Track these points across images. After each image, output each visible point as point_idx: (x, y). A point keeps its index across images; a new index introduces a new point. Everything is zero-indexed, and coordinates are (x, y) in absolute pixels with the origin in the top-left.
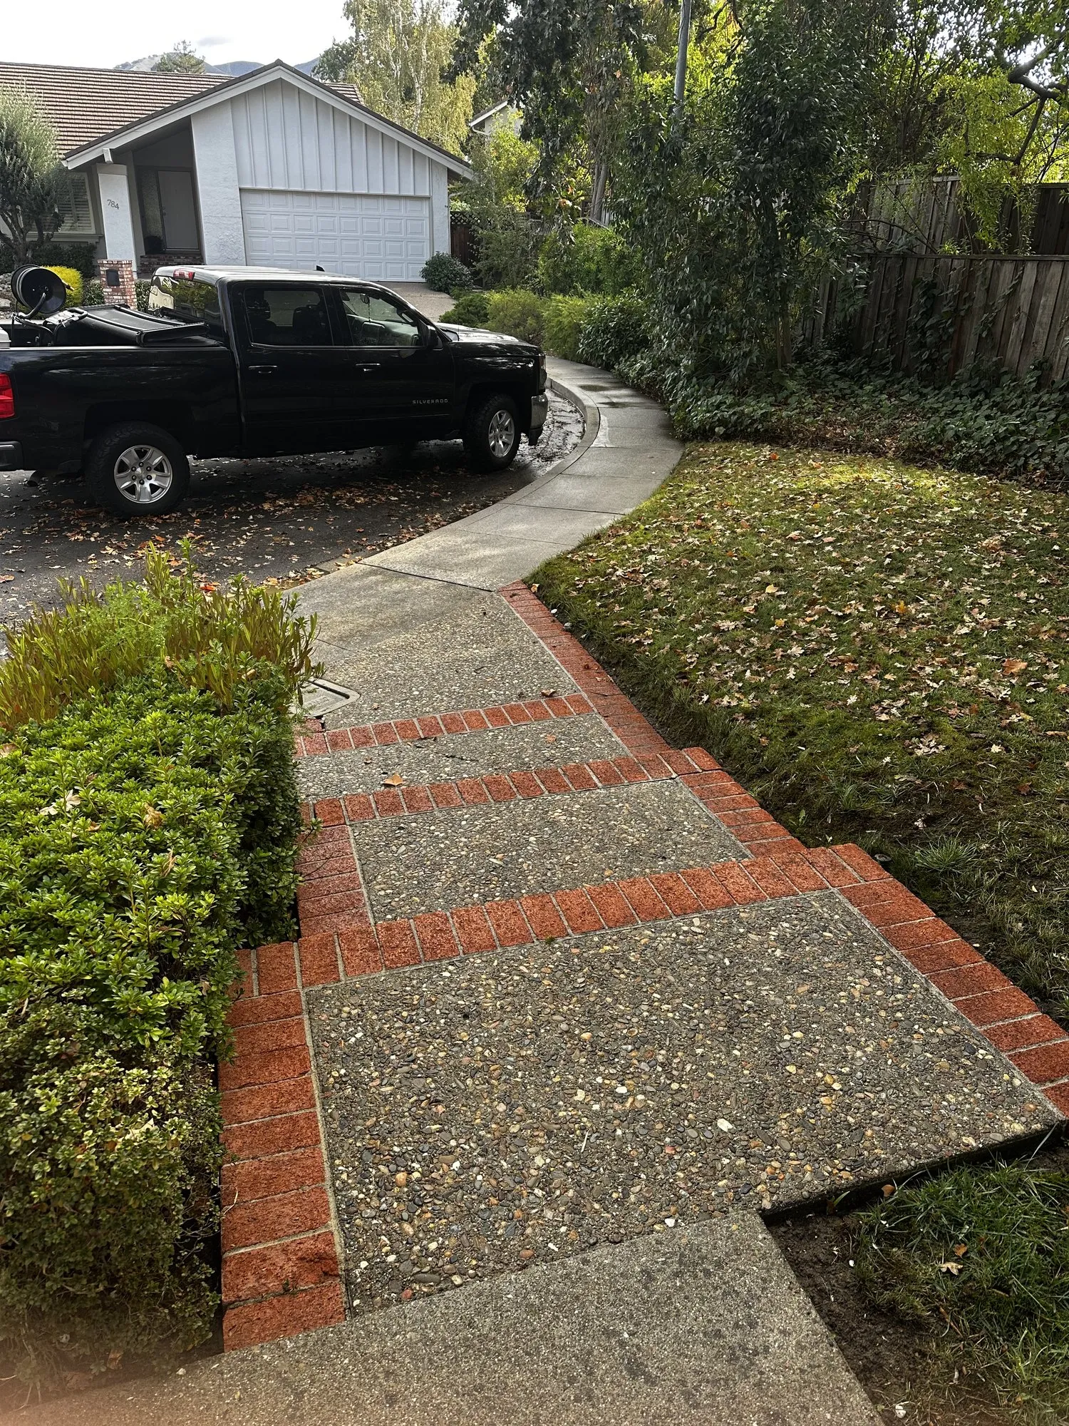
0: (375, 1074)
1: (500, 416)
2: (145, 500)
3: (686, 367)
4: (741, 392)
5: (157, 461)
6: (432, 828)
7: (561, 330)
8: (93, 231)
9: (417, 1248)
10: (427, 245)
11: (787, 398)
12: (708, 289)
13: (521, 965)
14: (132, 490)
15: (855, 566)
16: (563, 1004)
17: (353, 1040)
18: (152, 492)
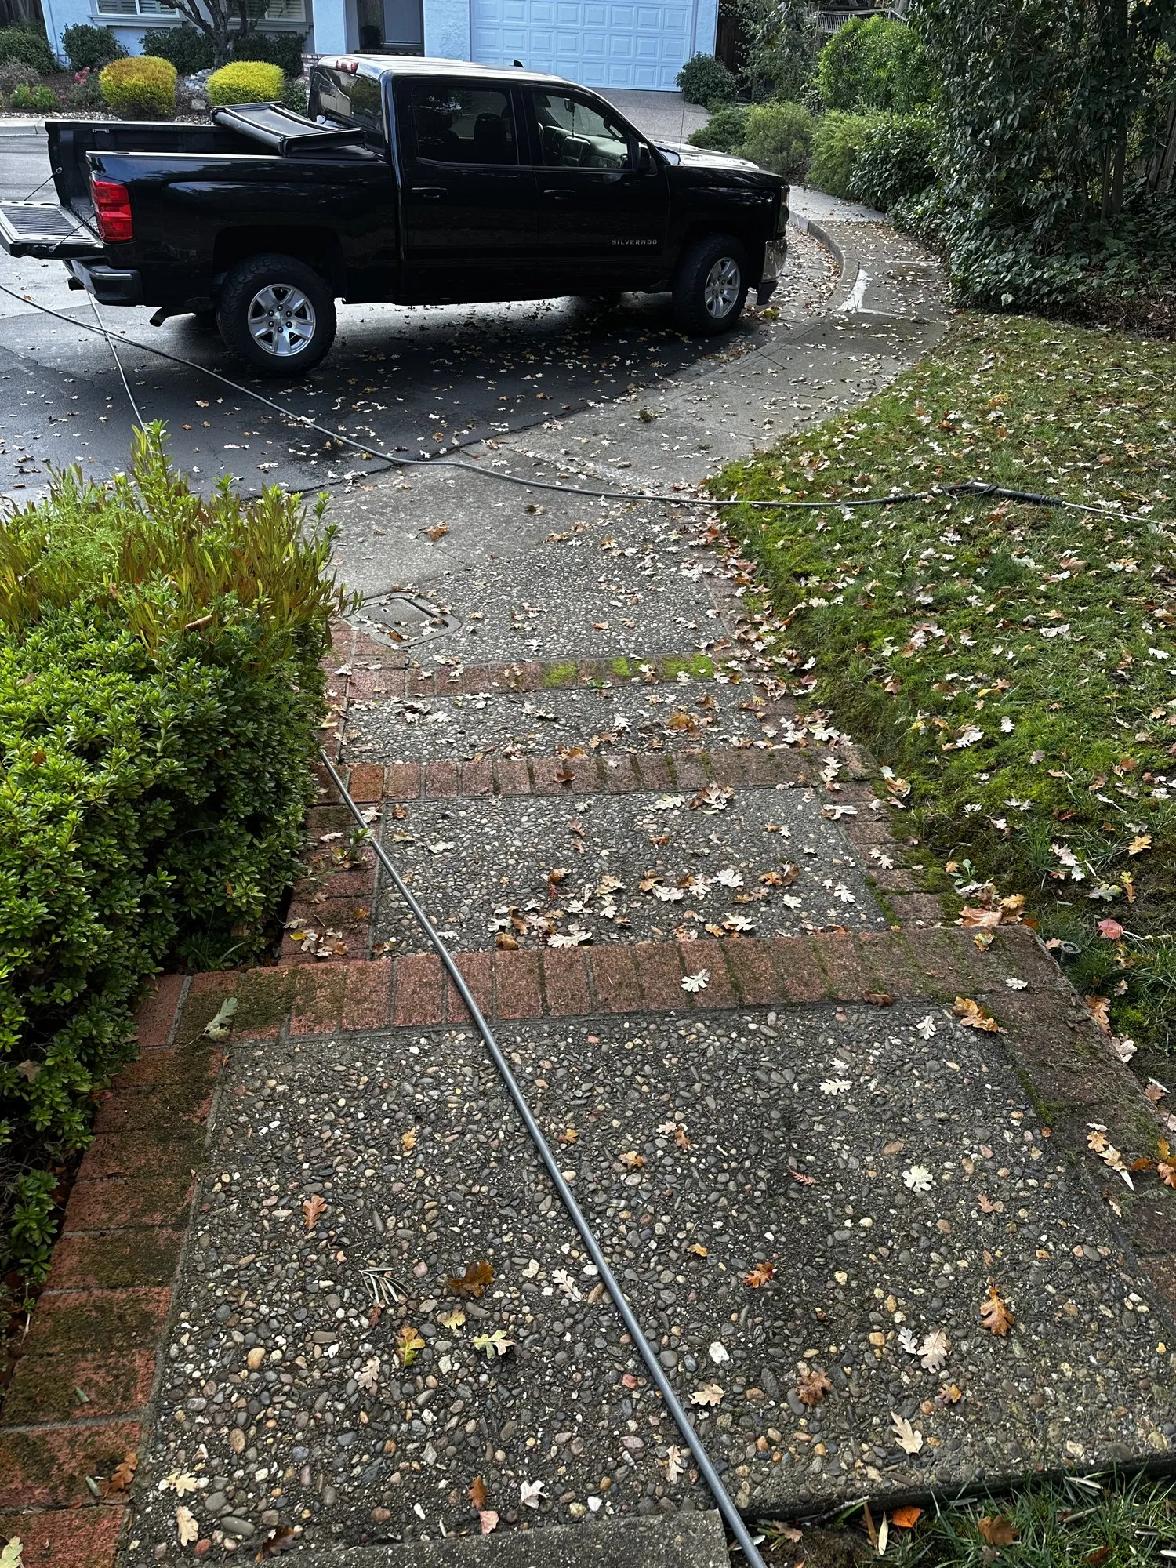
0: (275, 1188)
1: (723, 265)
2: (283, 352)
3: (976, 212)
4: (1044, 249)
5: (298, 305)
6: (484, 821)
7: (831, 156)
8: (303, 19)
9: (240, 1473)
10: (687, 41)
11: (1104, 261)
12: (1016, 106)
13: (515, 1051)
14: (268, 337)
15: (1141, 503)
16: (552, 1121)
17: (265, 1130)
18: (292, 343)
